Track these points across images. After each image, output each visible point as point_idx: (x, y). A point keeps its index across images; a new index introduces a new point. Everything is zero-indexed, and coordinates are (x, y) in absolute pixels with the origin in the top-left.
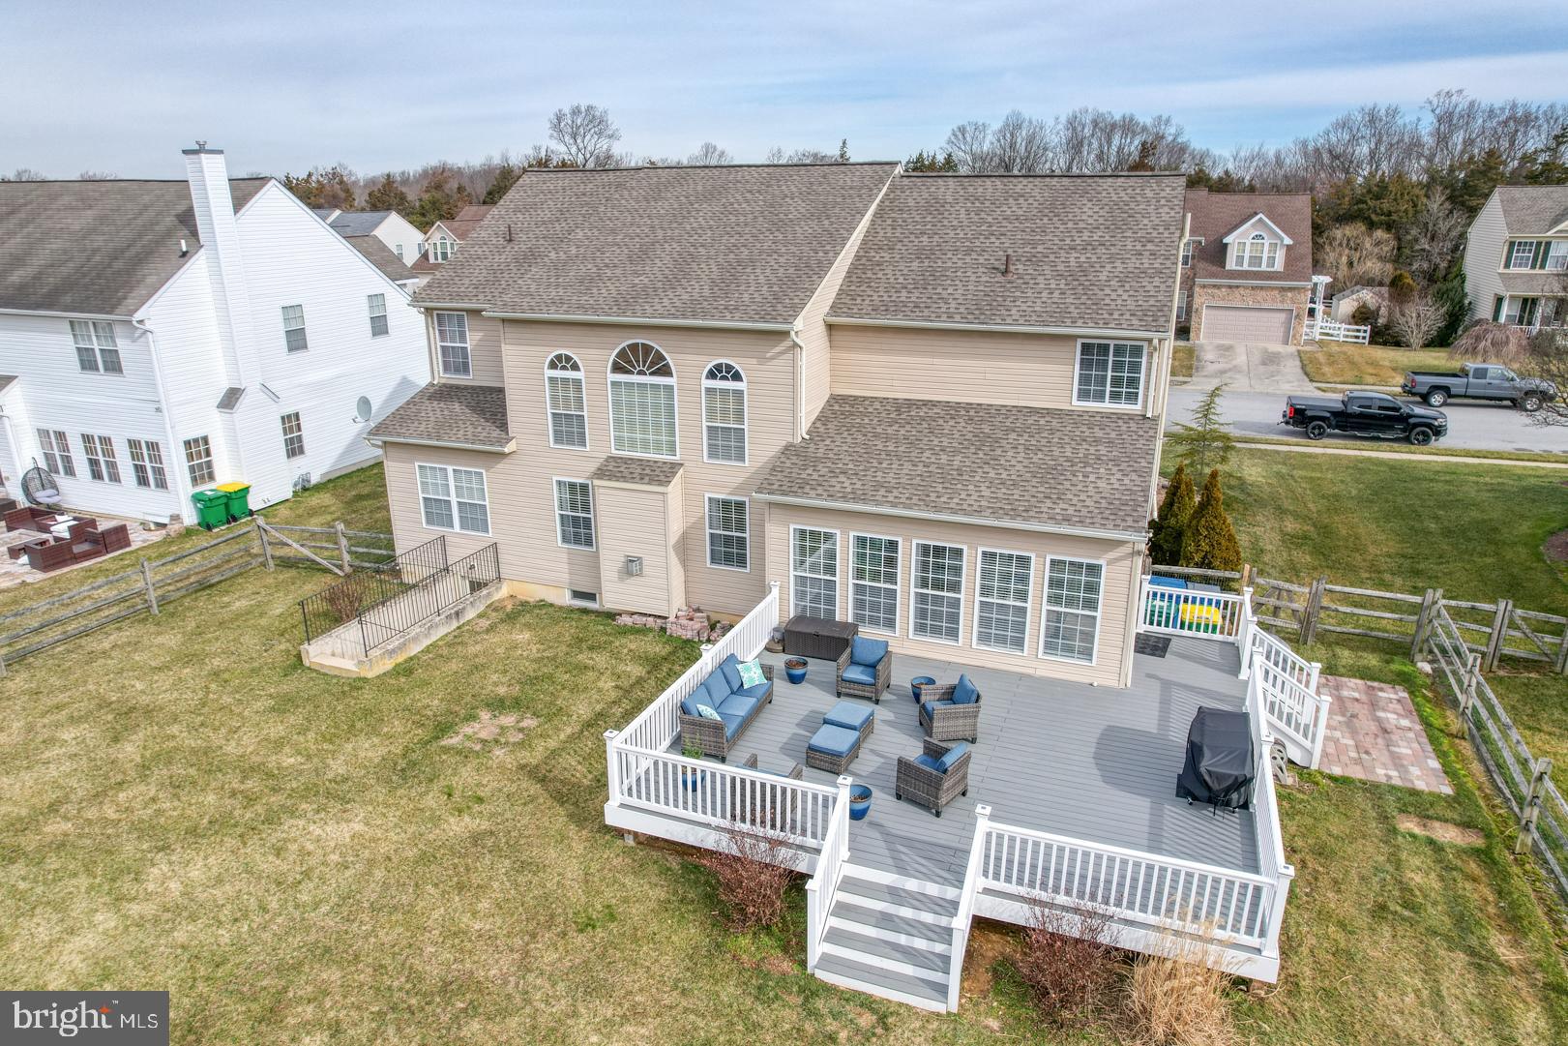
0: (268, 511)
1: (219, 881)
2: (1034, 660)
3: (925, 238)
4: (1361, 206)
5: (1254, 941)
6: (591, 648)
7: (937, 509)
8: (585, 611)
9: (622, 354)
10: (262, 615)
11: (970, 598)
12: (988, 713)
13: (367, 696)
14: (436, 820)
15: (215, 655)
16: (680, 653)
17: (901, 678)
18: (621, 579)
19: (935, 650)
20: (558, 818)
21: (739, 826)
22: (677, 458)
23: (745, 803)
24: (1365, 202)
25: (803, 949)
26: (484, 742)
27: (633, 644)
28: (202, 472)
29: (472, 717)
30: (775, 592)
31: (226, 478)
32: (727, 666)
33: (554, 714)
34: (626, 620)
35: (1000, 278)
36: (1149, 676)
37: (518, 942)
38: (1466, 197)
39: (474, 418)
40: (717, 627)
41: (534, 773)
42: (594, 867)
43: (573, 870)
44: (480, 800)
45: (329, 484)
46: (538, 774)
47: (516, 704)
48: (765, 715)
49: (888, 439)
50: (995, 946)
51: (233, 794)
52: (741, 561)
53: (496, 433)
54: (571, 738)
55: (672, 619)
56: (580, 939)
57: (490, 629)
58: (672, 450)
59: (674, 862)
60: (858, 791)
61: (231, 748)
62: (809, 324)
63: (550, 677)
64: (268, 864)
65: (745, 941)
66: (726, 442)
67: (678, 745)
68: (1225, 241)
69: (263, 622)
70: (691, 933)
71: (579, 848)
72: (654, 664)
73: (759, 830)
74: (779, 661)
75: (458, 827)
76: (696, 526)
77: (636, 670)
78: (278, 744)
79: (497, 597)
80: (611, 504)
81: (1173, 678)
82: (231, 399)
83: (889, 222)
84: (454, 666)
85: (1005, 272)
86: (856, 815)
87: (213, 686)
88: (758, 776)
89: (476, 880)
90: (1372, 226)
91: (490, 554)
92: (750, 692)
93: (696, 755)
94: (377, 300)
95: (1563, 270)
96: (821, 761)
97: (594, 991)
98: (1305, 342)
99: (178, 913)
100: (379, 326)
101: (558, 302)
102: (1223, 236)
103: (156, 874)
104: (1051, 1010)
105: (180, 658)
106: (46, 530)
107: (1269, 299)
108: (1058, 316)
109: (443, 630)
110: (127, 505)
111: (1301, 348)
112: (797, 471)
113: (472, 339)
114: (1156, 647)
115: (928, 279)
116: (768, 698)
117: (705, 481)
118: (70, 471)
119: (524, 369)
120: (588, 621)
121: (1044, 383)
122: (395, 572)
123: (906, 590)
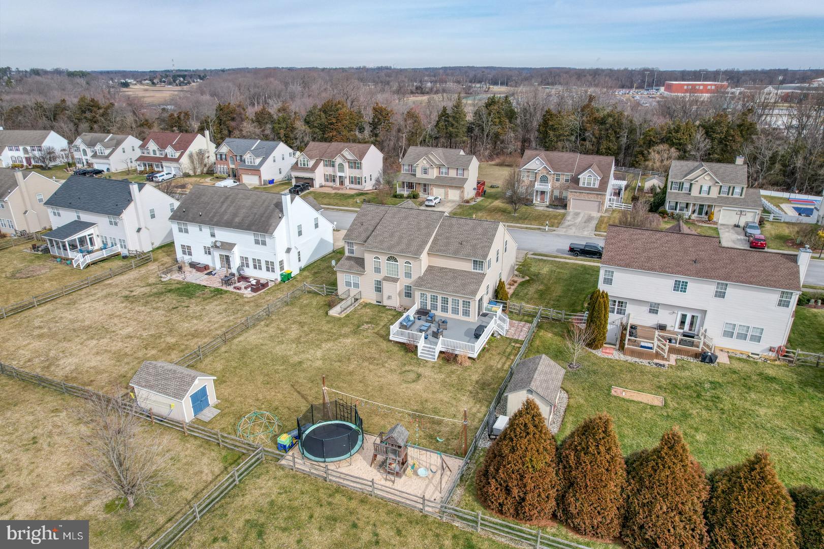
0: (295, 277)
1: (333, 346)
2: (460, 317)
3: (448, 234)
4: (670, 135)
5: (474, 353)
6: (382, 312)
7: (444, 291)
8: (379, 305)
9: (389, 258)
10: (312, 304)
11: (450, 306)
12: (449, 325)
13: (343, 321)
14: (362, 339)
15: (309, 313)
16: (399, 314)
17: (437, 319)
18: (387, 300)
19: (443, 314)
20: (381, 340)
21: (409, 339)
23: (409, 336)
24: (672, 133)
25: (417, 354)
26: (366, 328)
27: (390, 312)
28: (282, 268)
29: (363, 325)
30: (416, 304)
31: (287, 269)
32: (408, 317)
33: (377, 325)
34: (388, 307)
36: (479, 320)
37: (379, 353)
39: (357, 265)
40: (406, 309)
41: (376, 333)
42: (388, 345)
43: (385, 346)
44: (369, 337)
45: (306, 268)
46: (377, 333)
47: (370, 323)
48: (413, 325)
49: (438, 276)
51: (328, 335)
52: (410, 297)
53: (362, 270)
54: (381, 328)
55: (397, 307)
56: (387, 353)
57: (361, 308)
58: (398, 276)
59: (400, 345)
60: (426, 335)
61: (323, 329)
62: (424, 256)
63: (375, 318)
64: (339, 344)
65: (409, 354)
66: (408, 275)
67: (400, 328)
68: (579, 177)
69: (314, 306)
70: (402, 353)
71: (385, 343)
72: (394, 316)
73: (412, 340)
74: (417, 316)
75: (366, 340)
76: (402, 290)
77: (391, 317)
79: (361, 302)
80: (386, 286)
81: (483, 320)
82: (288, 250)
84: (357, 316)
85: (461, 244)
86: (426, 338)
87: (313, 318)
88: (412, 332)
89: (371, 347)
90: (672, 145)
91: (360, 293)
92: (411, 321)
93: (403, 329)
94: (316, 219)
95: (688, 192)
96: (421, 331)
97: (390, 358)
98: (607, 211)
99: (329, 350)
100: (317, 226)
101: (376, 247)
102: (579, 175)
103: (323, 345)
104: (448, 360)
105: (302, 313)
106: (250, 282)
107: (592, 197)
108: (469, 255)
109: (352, 308)
110: (263, 275)
111: (603, 215)
112: (421, 282)
113: (355, 248)
114: (485, 315)
115: (447, 244)
116: (414, 322)
117: (404, 282)
118: (248, 266)
119: (369, 259)
120: (380, 307)
121: (468, 266)
122: (337, 295)
123: (439, 304)
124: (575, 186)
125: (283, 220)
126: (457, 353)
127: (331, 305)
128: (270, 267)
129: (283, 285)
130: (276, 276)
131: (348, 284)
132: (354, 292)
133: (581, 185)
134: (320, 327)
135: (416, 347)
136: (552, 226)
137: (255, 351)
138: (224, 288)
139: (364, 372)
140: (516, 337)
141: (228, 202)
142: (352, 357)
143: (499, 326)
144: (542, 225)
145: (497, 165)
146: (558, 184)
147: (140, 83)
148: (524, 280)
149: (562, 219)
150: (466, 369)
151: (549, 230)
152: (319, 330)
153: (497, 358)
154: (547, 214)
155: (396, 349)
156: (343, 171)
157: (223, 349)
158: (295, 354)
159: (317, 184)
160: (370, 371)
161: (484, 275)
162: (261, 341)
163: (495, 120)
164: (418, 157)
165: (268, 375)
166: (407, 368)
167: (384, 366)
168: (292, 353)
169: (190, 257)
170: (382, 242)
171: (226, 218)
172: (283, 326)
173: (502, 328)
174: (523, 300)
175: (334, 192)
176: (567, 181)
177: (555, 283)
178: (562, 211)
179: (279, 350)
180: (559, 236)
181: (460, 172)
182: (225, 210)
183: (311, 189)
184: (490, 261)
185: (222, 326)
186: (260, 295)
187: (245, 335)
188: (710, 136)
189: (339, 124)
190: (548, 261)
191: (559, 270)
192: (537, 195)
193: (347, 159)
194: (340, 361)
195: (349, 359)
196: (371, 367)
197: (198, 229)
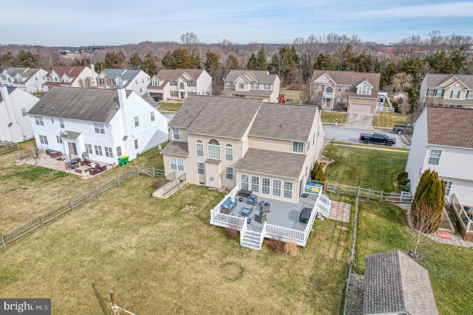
0: (132, 162)
1: (151, 232)
2: (282, 198)
3: (267, 118)
4: (406, 67)
5: (302, 241)
6: (204, 194)
7: (265, 173)
8: (202, 186)
9: (210, 141)
10: (140, 186)
11: (271, 187)
12: (271, 207)
13: (166, 202)
14: (182, 223)
15: (135, 194)
16: (221, 195)
17: (259, 201)
18: (210, 181)
19: (265, 196)
20: (202, 223)
21: (231, 224)
22: (220, 160)
23: (232, 221)
24: (407, 66)
25: (240, 241)
26: (188, 211)
27: (212, 193)
28: (119, 154)
29: (185, 207)
30: (238, 185)
31: (124, 155)
32: (229, 198)
33: (199, 206)
34: (210, 188)
35: (280, 128)
36: (302, 201)
37: (198, 240)
38: (435, 65)
39: (181, 149)
40: (228, 191)
42: (208, 231)
43: (205, 231)
44: (189, 220)
45: (143, 154)
46: (198, 216)
47: (192, 204)
48: (235, 207)
49: (258, 158)
50: (268, 242)
51: (148, 219)
52: (232, 178)
53: (186, 153)
54: (202, 210)
55: (219, 189)
56: (207, 240)
57: (185, 190)
58: (219, 158)
59: (221, 230)
60: (249, 219)
61: (145, 211)
62: (245, 138)
63: (198, 199)
64: (158, 229)
65: (231, 241)
66: (229, 157)
67: (221, 212)
68: (356, 87)
69: (141, 187)
70: (224, 239)
71: (206, 227)
72: (216, 197)
73: (234, 225)
74: (238, 197)
75: (186, 224)
76: (223, 172)
77: (213, 198)
78: (153, 211)
79: (185, 183)
80: (208, 168)
81: (306, 202)
82: (125, 138)
83: (261, 114)
84: (180, 197)
85: (281, 127)
86: (248, 223)
87: (137, 200)
88: (234, 217)
89: (190, 232)
90: (408, 73)
91: (184, 175)
92: (233, 203)
93: (224, 213)
94: (152, 113)
95: (440, 97)
96: (244, 215)
97: (210, 246)
98: (377, 113)
99: (147, 235)
100: (153, 119)
101: (199, 131)
102: (356, 86)
103: (141, 230)
104: (274, 250)
105: (128, 194)
106: (90, 166)
107: (367, 102)
108: (289, 137)
109: (176, 190)
110: (103, 160)
111: (375, 115)
112: (242, 164)
113: (180, 133)
114: (305, 196)
115: (267, 127)
116: (236, 204)
117: (226, 164)
118: (91, 152)
119: (192, 142)
120: (203, 188)
121: (287, 148)
122: (164, 177)
123: (261, 186)
124: (354, 94)
125: (120, 111)
126: (284, 240)
127: (156, 186)
128: (109, 153)
129: (120, 168)
130: (114, 160)
131: (174, 166)
132: (179, 173)
133: (358, 93)
134: (142, 210)
135: (239, 233)
136: (340, 122)
137: (68, 237)
138: (68, 171)
139: (179, 266)
140: (339, 219)
141: (77, 98)
142: (169, 244)
143: (321, 207)
144: (331, 122)
145: (288, 90)
146: (339, 93)
147: (73, 52)
148: (330, 162)
149: (346, 118)
150: (295, 260)
151: (338, 126)
152: (141, 212)
153: (326, 244)
154: (333, 114)
155: (216, 234)
156: (183, 88)
157: (36, 235)
158: (109, 241)
159: (165, 98)
160: (187, 264)
161: (304, 156)
162: (79, 225)
163: (286, 61)
164: (237, 76)
165: (70, 270)
166: (229, 259)
167: (203, 257)
168: (106, 239)
169: (46, 145)
170: (204, 126)
171: (73, 111)
172: (106, 209)
173: (325, 210)
174: (335, 180)
175: (177, 102)
176: (346, 91)
177: (359, 165)
178: (344, 113)
179: (94, 236)
180: (346, 129)
181: (267, 86)
182: (73, 105)
183: (161, 101)
184: (309, 143)
185: (48, 208)
186: (96, 177)
187: (67, 217)
188: (434, 66)
189: (184, 63)
190: (346, 147)
191: (357, 154)
192: (324, 102)
193: (186, 80)
194: (155, 250)
195: (165, 248)
196: (189, 258)
197: (51, 121)
